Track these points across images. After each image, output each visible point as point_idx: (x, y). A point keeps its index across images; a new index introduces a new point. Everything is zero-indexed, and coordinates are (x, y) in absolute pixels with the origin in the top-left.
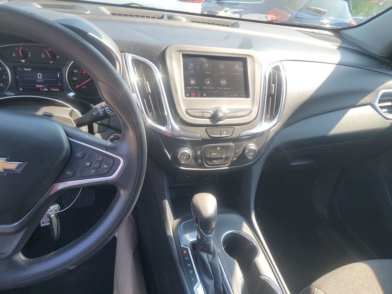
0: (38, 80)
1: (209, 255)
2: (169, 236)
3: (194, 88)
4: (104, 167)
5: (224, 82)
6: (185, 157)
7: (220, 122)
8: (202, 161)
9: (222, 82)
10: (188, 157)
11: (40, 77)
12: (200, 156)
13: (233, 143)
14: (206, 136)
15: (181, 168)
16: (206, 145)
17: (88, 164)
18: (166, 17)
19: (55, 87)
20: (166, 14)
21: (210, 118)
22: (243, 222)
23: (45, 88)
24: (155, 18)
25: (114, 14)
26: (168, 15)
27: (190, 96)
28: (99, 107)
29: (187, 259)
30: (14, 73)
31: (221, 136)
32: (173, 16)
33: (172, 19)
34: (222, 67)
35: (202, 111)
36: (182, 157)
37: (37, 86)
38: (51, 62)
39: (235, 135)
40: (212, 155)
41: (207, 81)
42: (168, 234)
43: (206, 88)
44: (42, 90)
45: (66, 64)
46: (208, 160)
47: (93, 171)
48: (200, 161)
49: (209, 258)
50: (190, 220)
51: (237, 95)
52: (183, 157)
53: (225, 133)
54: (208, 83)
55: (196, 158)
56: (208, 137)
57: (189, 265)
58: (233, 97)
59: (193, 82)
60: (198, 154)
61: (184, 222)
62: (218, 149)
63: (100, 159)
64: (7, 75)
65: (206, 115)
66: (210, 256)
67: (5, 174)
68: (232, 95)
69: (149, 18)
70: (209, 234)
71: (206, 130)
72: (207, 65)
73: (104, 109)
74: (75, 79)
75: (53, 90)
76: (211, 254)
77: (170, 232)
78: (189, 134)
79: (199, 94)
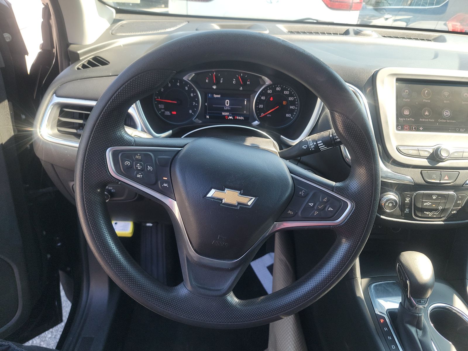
0: (225, 107)
1: (418, 330)
2: (359, 297)
3: (408, 119)
4: (329, 210)
5: (447, 112)
6: (391, 205)
7: (441, 164)
8: (410, 211)
9: (444, 114)
10: (394, 204)
11: (227, 104)
12: (409, 204)
13: (454, 192)
14: (420, 181)
15: (382, 217)
16: (418, 192)
17: (312, 204)
18: (351, 32)
19: (240, 115)
20: (351, 29)
21: (428, 158)
22: (453, 295)
23: (231, 116)
24: (337, 34)
25: (292, 32)
26: (354, 30)
27: (402, 129)
28: (310, 140)
29: (385, 330)
30: (205, 99)
31: (441, 182)
32: (361, 31)
33: (360, 35)
34: (446, 94)
35: (417, 149)
36: (387, 204)
37: (223, 114)
38: (241, 88)
39: (459, 182)
40: (424, 205)
41: (425, 112)
42: (358, 295)
43: (424, 120)
44: (227, 118)
45: (255, 90)
46: (418, 211)
47: (316, 213)
48: (407, 210)
49: (418, 334)
50: (383, 282)
51: (465, 130)
52: (389, 204)
53: (446, 178)
54: (427, 113)
55: (403, 206)
56: (423, 182)
57: (390, 338)
58: (459, 132)
59: (406, 112)
60: (406, 202)
61: (375, 283)
62: (434, 197)
63: (325, 200)
64: (198, 102)
65: (422, 154)
66: (420, 332)
67: (238, 208)
68: (457, 129)
69: (337, 35)
70: (421, 304)
71: (421, 173)
72: (426, 91)
73: (317, 143)
74: (261, 106)
75: (237, 118)
76: (420, 329)
77: (360, 293)
78: (399, 176)
79: (414, 127)
